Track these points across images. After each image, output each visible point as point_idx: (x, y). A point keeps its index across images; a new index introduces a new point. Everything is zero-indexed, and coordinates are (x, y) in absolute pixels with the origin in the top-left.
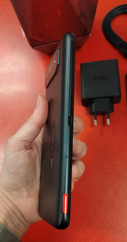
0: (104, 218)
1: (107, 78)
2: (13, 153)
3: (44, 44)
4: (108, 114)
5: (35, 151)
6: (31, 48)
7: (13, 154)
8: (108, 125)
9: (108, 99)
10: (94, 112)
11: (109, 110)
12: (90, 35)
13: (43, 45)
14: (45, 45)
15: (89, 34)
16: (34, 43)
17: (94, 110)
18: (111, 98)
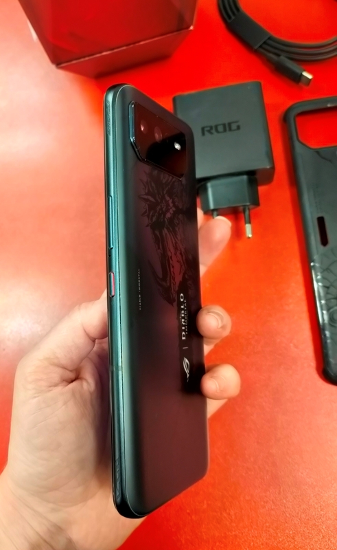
0: (252, 459)
1: (238, 128)
2: (35, 397)
3: (84, 57)
4: (247, 212)
5: (88, 382)
6: (53, 67)
7: (37, 399)
8: (249, 238)
9: (245, 177)
10: (213, 210)
11: (248, 204)
12: (192, 28)
13: (82, 60)
14: (87, 58)
15: (189, 27)
16: (59, 57)
17: (212, 206)
18: (251, 174)
